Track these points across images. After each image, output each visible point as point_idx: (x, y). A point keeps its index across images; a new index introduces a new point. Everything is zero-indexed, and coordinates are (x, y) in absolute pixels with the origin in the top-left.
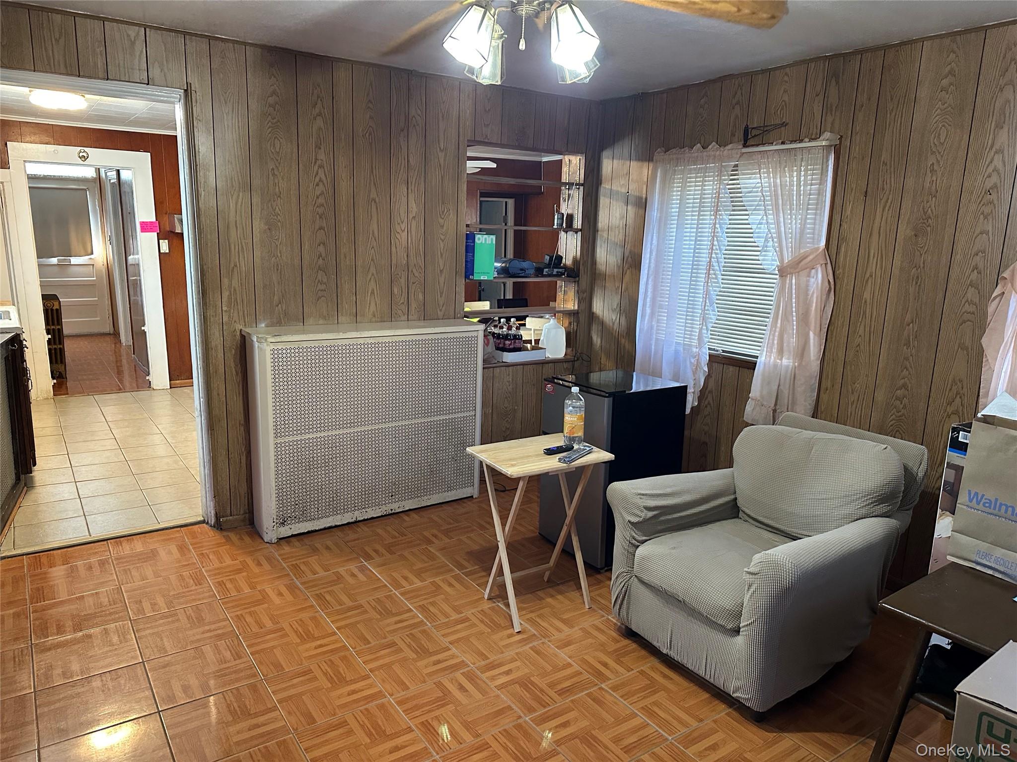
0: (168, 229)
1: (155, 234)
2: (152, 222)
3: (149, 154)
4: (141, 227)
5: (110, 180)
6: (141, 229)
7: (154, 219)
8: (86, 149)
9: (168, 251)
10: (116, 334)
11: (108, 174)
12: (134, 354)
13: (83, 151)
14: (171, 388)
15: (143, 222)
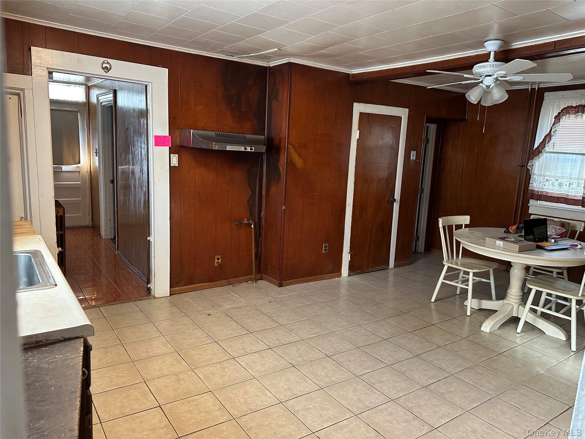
0: (178, 144)
1: (167, 148)
2: (165, 136)
3: (168, 69)
4: (155, 140)
5: (101, 103)
6: (155, 143)
7: (167, 134)
8: (109, 60)
9: (177, 165)
10: (95, 227)
11: (100, 98)
12: (118, 250)
13: (106, 62)
14: (170, 295)
15: (157, 136)
